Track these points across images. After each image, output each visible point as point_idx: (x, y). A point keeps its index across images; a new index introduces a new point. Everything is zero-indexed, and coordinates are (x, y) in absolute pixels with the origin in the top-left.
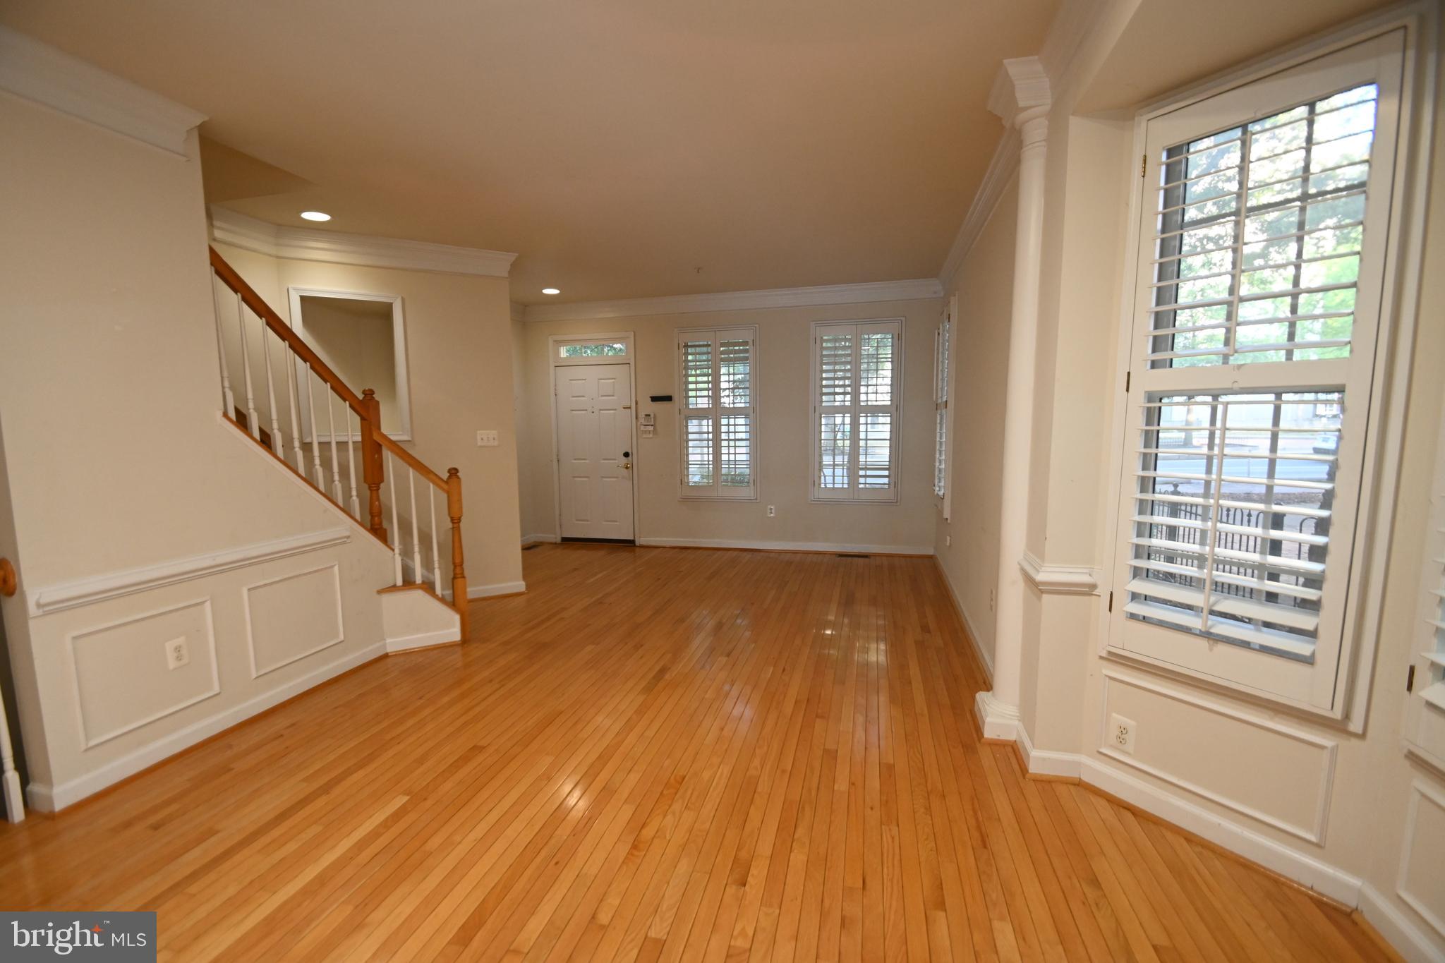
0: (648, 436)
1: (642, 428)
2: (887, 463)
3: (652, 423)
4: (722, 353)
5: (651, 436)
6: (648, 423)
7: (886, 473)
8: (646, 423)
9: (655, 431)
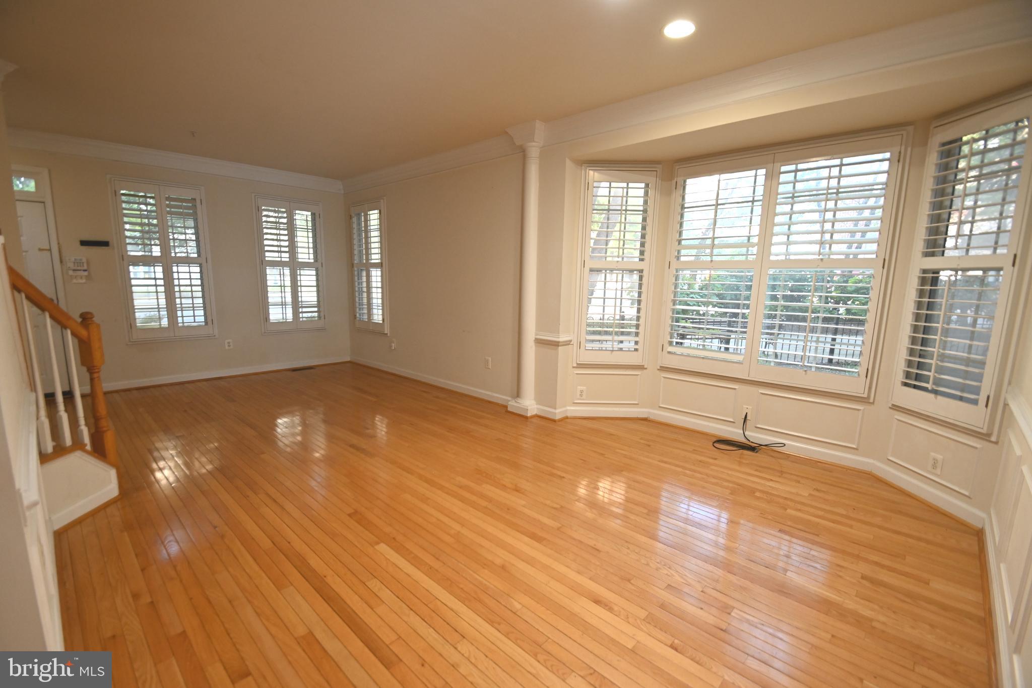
0: (81, 281)
1: (71, 273)
2: (316, 303)
3: (85, 268)
4: (168, 206)
5: (84, 281)
6: (79, 268)
7: (316, 309)
8: (75, 268)
9: (88, 277)
